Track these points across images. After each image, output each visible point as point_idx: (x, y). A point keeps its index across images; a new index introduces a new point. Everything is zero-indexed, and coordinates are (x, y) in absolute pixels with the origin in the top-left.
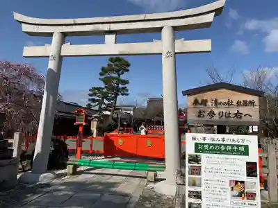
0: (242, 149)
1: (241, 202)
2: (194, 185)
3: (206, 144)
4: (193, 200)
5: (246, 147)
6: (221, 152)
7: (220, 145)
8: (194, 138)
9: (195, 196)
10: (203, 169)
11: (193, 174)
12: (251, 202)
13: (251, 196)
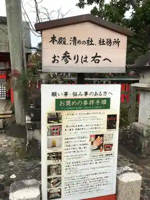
0: (104, 102)
1: (99, 155)
2: (54, 146)
3: (68, 100)
4: (52, 162)
5: (108, 100)
6: (83, 107)
7: (83, 100)
8: (54, 94)
9: (54, 157)
10: (63, 128)
11: (52, 134)
12: (108, 152)
13: (109, 147)
